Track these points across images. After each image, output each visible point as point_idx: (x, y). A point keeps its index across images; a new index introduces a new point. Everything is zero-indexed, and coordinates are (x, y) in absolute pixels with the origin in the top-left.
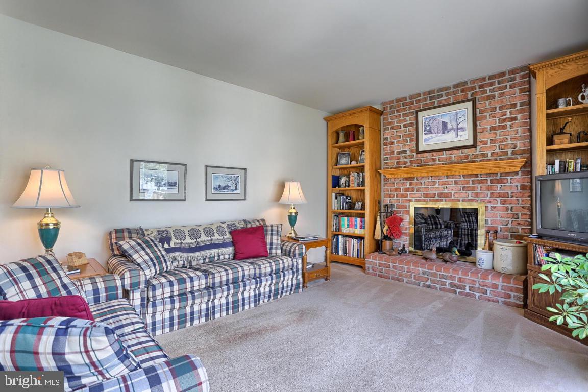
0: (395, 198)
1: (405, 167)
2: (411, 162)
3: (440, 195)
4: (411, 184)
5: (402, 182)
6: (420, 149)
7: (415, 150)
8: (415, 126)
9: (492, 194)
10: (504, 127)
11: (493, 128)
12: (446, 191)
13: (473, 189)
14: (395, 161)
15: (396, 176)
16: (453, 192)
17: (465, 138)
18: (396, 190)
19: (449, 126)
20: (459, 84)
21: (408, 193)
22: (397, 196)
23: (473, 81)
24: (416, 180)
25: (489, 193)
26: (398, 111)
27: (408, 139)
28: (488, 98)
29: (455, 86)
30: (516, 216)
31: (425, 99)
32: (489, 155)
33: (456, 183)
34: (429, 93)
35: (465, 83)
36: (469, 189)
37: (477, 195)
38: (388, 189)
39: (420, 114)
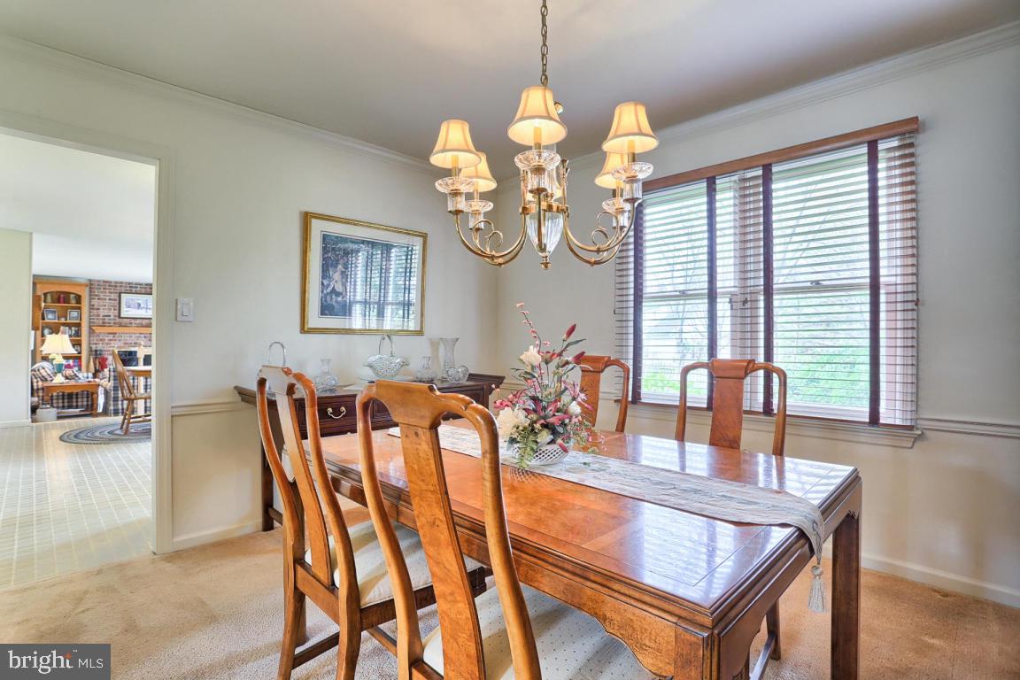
0: (101, 345)
1: (109, 326)
2: (114, 323)
3: (135, 343)
4: (114, 337)
5: (106, 335)
6: (122, 316)
7: (117, 316)
8: (118, 301)
14: (101, 322)
15: (101, 331)
17: (151, 314)
18: (101, 340)
19: (142, 306)
21: (112, 342)
24: (118, 335)
26: (104, 289)
27: (112, 309)
31: (126, 287)
33: (145, 337)
34: (130, 284)
38: (94, 340)
39: (123, 295)
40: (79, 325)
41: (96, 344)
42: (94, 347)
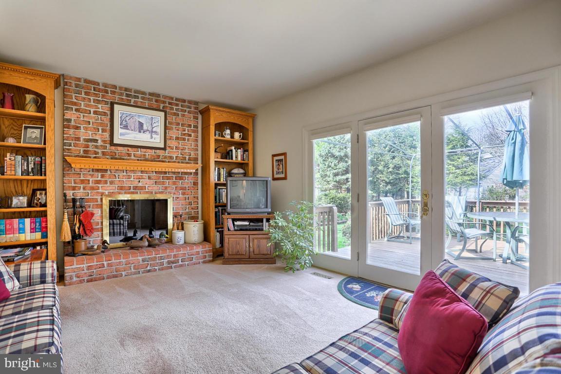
0: (82, 190)
1: (95, 157)
2: (104, 154)
3: (135, 188)
4: (102, 176)
5: (91, 173)
6: (115, 142)
7: (108, 142)
8: (109, 117)
9: (176, 187)
10: (184, 139)
11: (177, 138)
12: (140, 185)
13: (163, 183)
14: (82, 149)
15: (83, 166)
16: (147, 186)
17: (157, 141)
18: (82, 182)
19: (145, 127)
20: (154, 94)
21: (100, 185)
22: (84, 189)
23: (165, 97)
24: (109, 172)
25: (174, 187)
26: (86, 93)
27: (100, 129)
28: (175, 114)
29: (150, 94)
30: (190, 204)
31: (121, 94)
32: (175, 158)
33: (149, 178)
34: (126, 89)
35: (158, 95)
36: (159, 183)
37: (166, 188)
38: (71, 180)
39: (116, 106)
40: (41, 152)
41: (74, 188)
42: (70, 194)
